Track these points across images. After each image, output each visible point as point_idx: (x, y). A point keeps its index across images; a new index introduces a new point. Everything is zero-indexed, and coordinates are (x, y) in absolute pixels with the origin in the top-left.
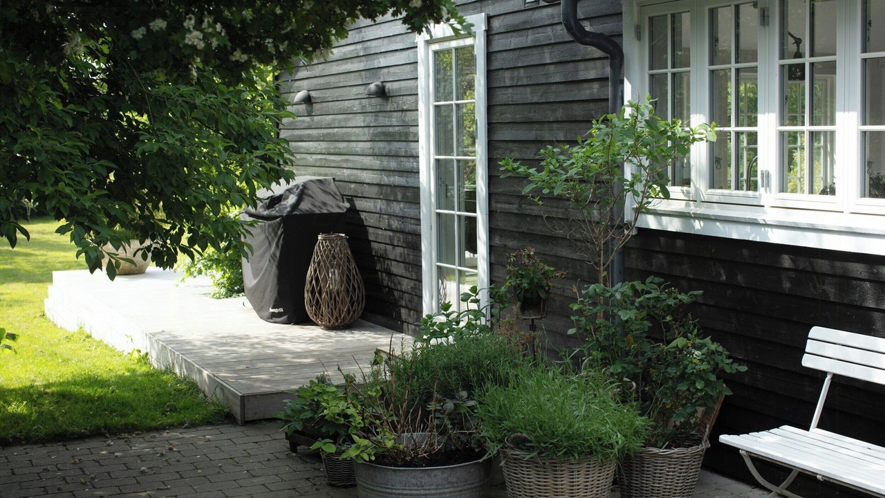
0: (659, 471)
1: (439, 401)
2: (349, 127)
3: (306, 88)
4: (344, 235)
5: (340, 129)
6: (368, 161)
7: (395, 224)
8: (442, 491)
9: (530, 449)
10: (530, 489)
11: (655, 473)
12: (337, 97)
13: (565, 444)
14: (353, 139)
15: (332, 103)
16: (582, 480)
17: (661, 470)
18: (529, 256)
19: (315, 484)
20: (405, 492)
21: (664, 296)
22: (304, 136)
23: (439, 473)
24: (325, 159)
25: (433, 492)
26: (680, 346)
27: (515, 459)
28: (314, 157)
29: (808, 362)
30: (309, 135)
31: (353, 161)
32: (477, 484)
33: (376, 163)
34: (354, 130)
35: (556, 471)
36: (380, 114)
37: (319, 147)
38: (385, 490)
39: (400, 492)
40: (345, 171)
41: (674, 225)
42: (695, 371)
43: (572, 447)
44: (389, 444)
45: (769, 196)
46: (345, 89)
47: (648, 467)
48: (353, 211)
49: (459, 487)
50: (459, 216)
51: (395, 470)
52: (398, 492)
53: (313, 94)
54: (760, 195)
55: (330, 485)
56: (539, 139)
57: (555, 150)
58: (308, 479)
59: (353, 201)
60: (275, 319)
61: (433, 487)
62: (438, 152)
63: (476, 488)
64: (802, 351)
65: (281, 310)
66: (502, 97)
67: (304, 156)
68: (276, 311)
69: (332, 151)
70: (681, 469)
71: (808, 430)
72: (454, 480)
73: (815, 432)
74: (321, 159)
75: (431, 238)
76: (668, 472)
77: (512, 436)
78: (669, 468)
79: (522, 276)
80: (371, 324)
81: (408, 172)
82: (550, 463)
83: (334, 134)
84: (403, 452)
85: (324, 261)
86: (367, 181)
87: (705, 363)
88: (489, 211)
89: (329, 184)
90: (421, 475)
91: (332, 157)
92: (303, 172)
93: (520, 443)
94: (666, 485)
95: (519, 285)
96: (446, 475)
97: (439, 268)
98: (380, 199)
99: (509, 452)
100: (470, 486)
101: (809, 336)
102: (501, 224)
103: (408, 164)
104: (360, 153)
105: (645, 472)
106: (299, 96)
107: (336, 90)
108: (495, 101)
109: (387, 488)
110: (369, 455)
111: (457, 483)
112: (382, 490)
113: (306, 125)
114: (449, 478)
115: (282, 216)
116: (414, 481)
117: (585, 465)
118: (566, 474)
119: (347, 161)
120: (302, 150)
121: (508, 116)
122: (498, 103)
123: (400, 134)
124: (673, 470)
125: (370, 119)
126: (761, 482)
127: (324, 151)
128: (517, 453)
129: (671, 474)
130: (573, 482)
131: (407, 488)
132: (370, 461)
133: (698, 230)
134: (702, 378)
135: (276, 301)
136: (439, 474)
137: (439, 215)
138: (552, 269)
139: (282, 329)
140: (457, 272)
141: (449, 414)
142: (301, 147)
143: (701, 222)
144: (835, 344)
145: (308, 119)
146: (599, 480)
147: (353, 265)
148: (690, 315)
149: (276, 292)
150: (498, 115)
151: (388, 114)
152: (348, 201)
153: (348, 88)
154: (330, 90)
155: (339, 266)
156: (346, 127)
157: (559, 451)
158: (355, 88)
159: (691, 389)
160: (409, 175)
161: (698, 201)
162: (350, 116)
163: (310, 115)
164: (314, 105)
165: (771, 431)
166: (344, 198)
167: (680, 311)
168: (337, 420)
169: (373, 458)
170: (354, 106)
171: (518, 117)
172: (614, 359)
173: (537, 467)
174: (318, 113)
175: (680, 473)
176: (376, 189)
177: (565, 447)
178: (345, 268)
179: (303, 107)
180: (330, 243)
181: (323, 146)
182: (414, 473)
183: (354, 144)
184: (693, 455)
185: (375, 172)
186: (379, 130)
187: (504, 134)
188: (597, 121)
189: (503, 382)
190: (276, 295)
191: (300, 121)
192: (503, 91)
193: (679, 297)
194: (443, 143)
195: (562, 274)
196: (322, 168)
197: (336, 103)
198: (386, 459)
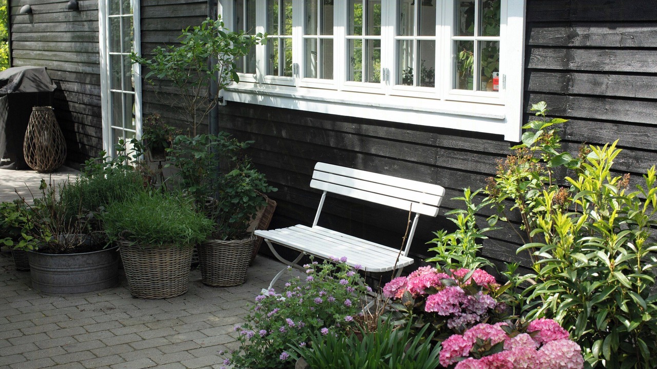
0: (222, 255)
1: (85, 212)
2: (56, 32)
3: (28, 3)
4: (50, 107)
5: (51, 33)
6: (69, 56)
7: (86, 99)
8: (82, 269)
9: (132, 240)
10: (135, 266)
11: (220, 256)
12: (49, 10)
13: (154, 236)
14: (59, 40)
15: (46, 14)
16: (168, 259)
17: (224, 254)
18: (156, 119)
19: (7, 270)
20: (58, 270)
21: (227, 144)
22: (28, 37)
23: (80, 257)
24: (42, 54)
25: (77, 270)
26: (234, 175)
27: (126, 247)
28: (35, 52)
29: (314, 184)
30: (31, 37)
31: (59, 56)
32: (107, 265)
33: (73, 57)
34: (60, 33)
35: (151, 254)
36: (75, 23)
37: (38, 46)
38: (46, 269)
39: (55, 270)
40: (54, 62)
41: (246, 99)
42: (243, 191)
43: (158, 238)
44: (48, 239)
45: (299, 80)
46: (54, 4)
47: (215, 252)
48: (59, 90)
49: (94, 266)
50: (125, 94)
51: (51, 256)
52: (54, 270)
53: (33, 7)
54: (294, 79)
55: (18, 270)
56: (171, 41)
57: (162, 49)
58: (3, 267)
59: (60, 83)
60: (5, 166)
61: (77, 267)
62: (112, 50)
63: (106, 267)
64: (310, 178)
65: (9, 160)
66: (150, 12)
67: (28, 52)
68: (5, 160)
69: (46, 48)
70: (237, 253)
71: (311, 227)
72: (91, 262)
73: (316, 228)
74: (39, 54)
75: (107, 109)
76: (228, 255)
77: (123, 232)
78: (229, 253)
79: (152, 132)
80: (72, 169)
81: (93, 63)
82: (145, 248)
83: (47, 36)
84: (58, 245)
85: (37, 125)
86: (69, 70)
87: (250, 185)
88: (142, 90)
89: (43, 71)
90: (68, 259)
91: (46, 53)
92: (28, 63)
93: (127, 236)
94: (227, 264)
95: (150, 138)
96: (85, 259)
97: (114, 130)
98: (76, 82)
99: (122, 242)
100: (102, 266)
101: (315, 168)
102: (149, 99)
103: (93, 58)
104: (63, 50)
105: (214, 256)
106: (24, 8)
107: (48, 5)
108: (147, 15)
109: (47, 268)
110: (34, 246)
111: (93, 264)
112: (44, 269)
113: (29, 30)
114: (87, 261)
115: (8, 94)
116: (64, 263)
117: (169, 250)
118: (157, 256)
119: (55, 55)
120: (27, 48)
121: (153, 26)
122: (146, 17)
123: (89, 37)
124: (231, 254)
125: (70, 27)
126: (279, 259)
127: (41, 48)
128: (126, 242)
129: (230, 256)
130: (162, 261)
131: (60, 267)
132: (35, 250)
133: (260, 101)
134: (248, 196)
135: (5, 154)
136: (80, 259)
137: (113, 93)
138: (173, 128)
139: (9, 173)
140: (124, 133)
141: (90, 220)
142: (26, 45)
143: (263, 97)
144: (329, 173)
145: (30, 25)
146: (180, 260)
147: (58, 127)
148: (246, 156)
149: (5, 147)
150: (147, 25)
151: (81, 23)
152: (56, 83)
153: (56, 4)
154: (44, 5)
155: (47, 128)
156: (55, 32)
157: (151, 240)
158: (60, 4)
159: (241, 202)
160: (94, 65)
161: (260, 83)
162: (57, 24)
163: (31, 22)
164: (34, 15)
165: (289, 228)
166: (53, 81)
167: (240, 153)
168: (13, 224)
169: (37, 249)
170: (59, 17)
171: (159, 27)
172: (193, 184)
173: (139, 251)
174: (37, 21)
175: (236, 256)
176: (74, 76)
177: (154, 238)
178: (52, 130)
179: (27, 17)
180: (41, 112)
181: (39, 45)
182: (64, 258)
183: (59, 44)
184: (244, 245)
185: (73, 63)
186: (76, 34)
187: (151, 38)
188: (185, 30)
189: (120, 198)
190: (5, 149)
191: (25, 26)
192: (152, 9)
193: (238, 144)
194: (114, 43)
195: (180, 132)
196: (40, 61)
197: (48, 14)
198: (47, 249)
